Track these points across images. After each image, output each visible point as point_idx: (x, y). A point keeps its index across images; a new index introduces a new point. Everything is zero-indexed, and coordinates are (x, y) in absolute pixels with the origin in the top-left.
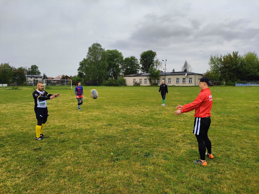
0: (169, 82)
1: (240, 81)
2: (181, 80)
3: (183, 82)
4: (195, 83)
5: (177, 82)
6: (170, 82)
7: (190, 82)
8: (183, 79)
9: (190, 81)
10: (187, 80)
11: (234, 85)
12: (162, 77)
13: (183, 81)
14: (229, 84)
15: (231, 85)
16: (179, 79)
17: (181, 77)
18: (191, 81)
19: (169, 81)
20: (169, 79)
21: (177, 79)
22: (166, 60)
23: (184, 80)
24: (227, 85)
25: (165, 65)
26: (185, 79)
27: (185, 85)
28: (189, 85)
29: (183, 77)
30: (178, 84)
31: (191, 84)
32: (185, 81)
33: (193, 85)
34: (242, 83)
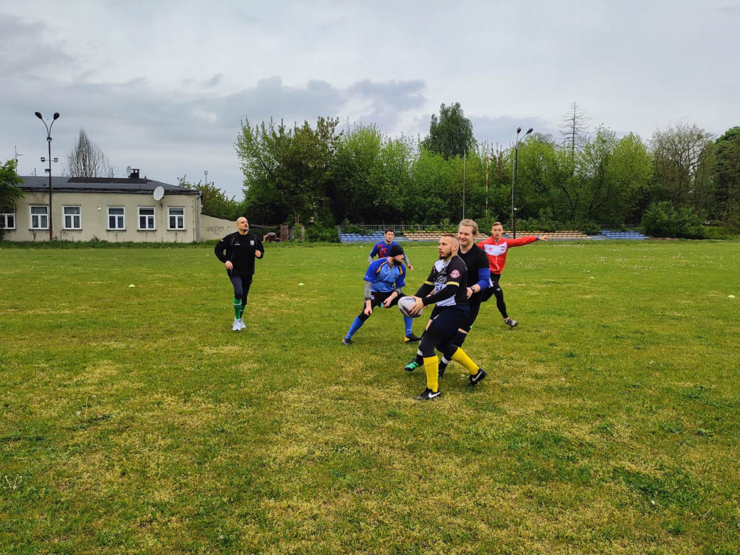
0: (68, 224)
1: (351, 225)
2: (131, 219)
3: (143, 224)
4: (197, 231)
5: (112, 224)
6: (77, 225)
7: (173, 226)
8: (142, 212)
9: (172, 220)
10: (162, 218)
11: (335, 240)
12: (30, 199)
13: (143, 220)
14: (316, 237)
15: (323, 239)
16: (121, 211)
17: (131, 205)
18: (180, 220)
19: (68, 219)
20: (68, 210)
21: (111, 211)
22: (56, 116)
23: (147, 217)
24: (313, 238)
25: (49, 138)
26: (151, 212)
27: (151, 238)
28: (170, 238)
29: (144, 201)
30: (119, 234)
31: (179, 234)
32: (151, 221)
33: (188, 238)
34: (357, 232)
